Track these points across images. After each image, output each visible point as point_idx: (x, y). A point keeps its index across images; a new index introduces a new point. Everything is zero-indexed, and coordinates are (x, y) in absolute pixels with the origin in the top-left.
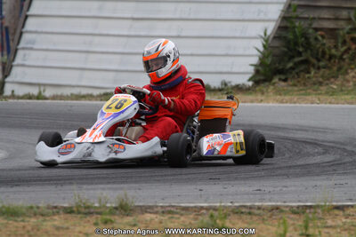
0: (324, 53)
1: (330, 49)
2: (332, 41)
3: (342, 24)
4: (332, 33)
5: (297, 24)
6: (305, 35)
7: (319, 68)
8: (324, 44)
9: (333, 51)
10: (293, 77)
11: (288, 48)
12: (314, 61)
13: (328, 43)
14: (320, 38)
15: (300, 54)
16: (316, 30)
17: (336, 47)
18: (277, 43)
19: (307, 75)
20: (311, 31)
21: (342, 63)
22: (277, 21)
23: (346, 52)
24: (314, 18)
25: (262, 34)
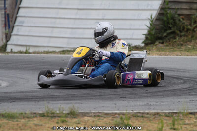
0: (184, 28)
1: (187, 25)
2: (188, 21)
3: (194, 12)
4: (188, 17)
5: (169, 12)
6: (173, 18)
7: (181, 36)
8: (184, 23)
9: (189, 27)
10: (167, 41)
11: (164, 25)
12: (178, 32)
13: (186, 22)
14: (181, 19)
15: (170, 28)
16: (179, 15)
17: (190, 24)
18: (158, 23)
19: (175, 40)
20: (176, 16)
21: (194, 34)
22: (158, 10)
23: (196, 27)
24: (178, 9)
25: (150, 18)
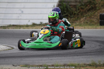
0: (72, 13)
1: (74, 11)
2: (75, 9)
3: (78, 3)
4: (75, 6)
5: (64, 4)
6: (66, 7)
7: (71, 18)
8: (72, 10)
9: (75, 12)
12: (69, 15)
14: (71, 8)
15: (65, 13)
16: (70, 5)
17: (76, 11)
20: (68, 6)
21: (78, 16)
22: (57, 3)
23: (79, 12)
24: (69, 2)
25: (53, 7)
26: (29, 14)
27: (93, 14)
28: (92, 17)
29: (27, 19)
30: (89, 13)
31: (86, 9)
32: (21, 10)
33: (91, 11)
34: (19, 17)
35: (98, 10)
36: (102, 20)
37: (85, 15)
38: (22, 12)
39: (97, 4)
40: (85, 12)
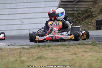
2: (72, 17)
4: (72, 15)
9: (73, 20)
20: (66, 14)
21: (76, 24)
23: (77, 20)
26: (29, 24)
27: (90, 21)
28: (89, 24)
29: (27, 29)
30: (86, 20)
31: (83, 17)
32: (21, 21)
33: (87, 19)
34: (19, 27)
35: (95, 17)
36: (99, 26)
37: (82, 23)
38: (23, 22)
39: (93, 11)
40: (82, 20)
